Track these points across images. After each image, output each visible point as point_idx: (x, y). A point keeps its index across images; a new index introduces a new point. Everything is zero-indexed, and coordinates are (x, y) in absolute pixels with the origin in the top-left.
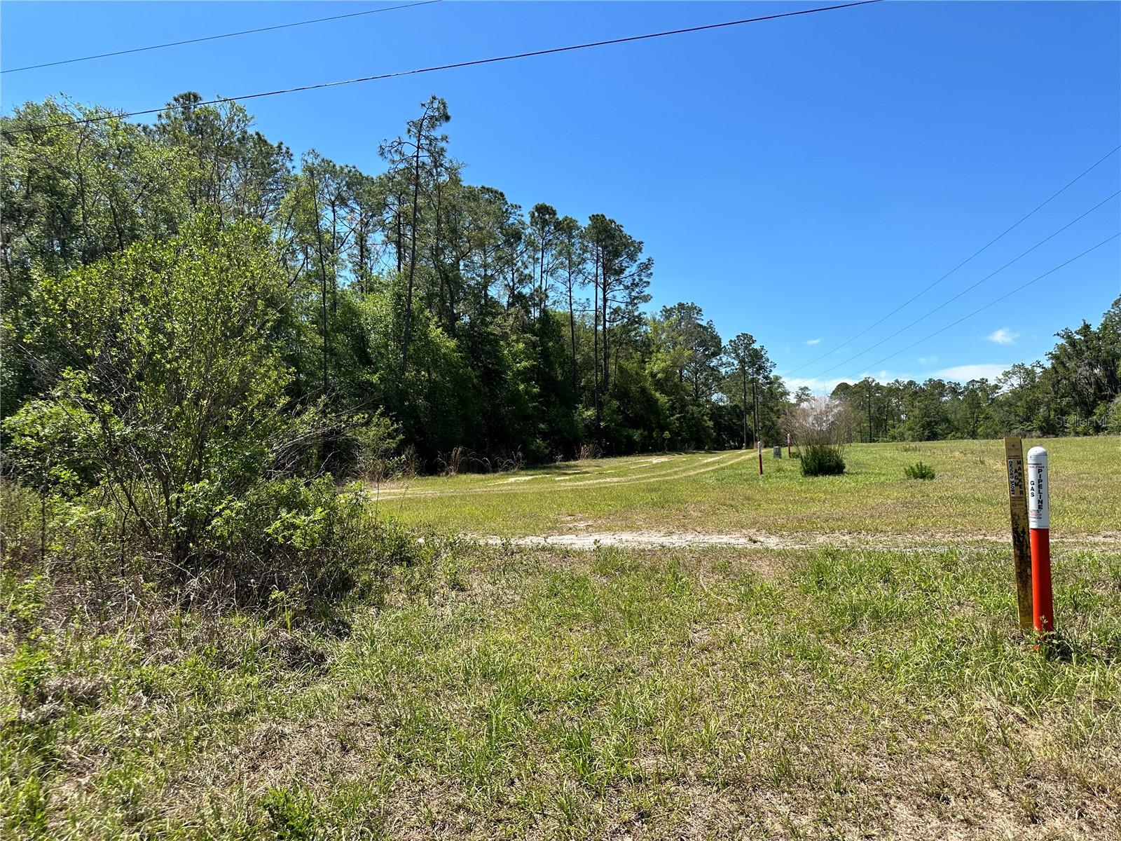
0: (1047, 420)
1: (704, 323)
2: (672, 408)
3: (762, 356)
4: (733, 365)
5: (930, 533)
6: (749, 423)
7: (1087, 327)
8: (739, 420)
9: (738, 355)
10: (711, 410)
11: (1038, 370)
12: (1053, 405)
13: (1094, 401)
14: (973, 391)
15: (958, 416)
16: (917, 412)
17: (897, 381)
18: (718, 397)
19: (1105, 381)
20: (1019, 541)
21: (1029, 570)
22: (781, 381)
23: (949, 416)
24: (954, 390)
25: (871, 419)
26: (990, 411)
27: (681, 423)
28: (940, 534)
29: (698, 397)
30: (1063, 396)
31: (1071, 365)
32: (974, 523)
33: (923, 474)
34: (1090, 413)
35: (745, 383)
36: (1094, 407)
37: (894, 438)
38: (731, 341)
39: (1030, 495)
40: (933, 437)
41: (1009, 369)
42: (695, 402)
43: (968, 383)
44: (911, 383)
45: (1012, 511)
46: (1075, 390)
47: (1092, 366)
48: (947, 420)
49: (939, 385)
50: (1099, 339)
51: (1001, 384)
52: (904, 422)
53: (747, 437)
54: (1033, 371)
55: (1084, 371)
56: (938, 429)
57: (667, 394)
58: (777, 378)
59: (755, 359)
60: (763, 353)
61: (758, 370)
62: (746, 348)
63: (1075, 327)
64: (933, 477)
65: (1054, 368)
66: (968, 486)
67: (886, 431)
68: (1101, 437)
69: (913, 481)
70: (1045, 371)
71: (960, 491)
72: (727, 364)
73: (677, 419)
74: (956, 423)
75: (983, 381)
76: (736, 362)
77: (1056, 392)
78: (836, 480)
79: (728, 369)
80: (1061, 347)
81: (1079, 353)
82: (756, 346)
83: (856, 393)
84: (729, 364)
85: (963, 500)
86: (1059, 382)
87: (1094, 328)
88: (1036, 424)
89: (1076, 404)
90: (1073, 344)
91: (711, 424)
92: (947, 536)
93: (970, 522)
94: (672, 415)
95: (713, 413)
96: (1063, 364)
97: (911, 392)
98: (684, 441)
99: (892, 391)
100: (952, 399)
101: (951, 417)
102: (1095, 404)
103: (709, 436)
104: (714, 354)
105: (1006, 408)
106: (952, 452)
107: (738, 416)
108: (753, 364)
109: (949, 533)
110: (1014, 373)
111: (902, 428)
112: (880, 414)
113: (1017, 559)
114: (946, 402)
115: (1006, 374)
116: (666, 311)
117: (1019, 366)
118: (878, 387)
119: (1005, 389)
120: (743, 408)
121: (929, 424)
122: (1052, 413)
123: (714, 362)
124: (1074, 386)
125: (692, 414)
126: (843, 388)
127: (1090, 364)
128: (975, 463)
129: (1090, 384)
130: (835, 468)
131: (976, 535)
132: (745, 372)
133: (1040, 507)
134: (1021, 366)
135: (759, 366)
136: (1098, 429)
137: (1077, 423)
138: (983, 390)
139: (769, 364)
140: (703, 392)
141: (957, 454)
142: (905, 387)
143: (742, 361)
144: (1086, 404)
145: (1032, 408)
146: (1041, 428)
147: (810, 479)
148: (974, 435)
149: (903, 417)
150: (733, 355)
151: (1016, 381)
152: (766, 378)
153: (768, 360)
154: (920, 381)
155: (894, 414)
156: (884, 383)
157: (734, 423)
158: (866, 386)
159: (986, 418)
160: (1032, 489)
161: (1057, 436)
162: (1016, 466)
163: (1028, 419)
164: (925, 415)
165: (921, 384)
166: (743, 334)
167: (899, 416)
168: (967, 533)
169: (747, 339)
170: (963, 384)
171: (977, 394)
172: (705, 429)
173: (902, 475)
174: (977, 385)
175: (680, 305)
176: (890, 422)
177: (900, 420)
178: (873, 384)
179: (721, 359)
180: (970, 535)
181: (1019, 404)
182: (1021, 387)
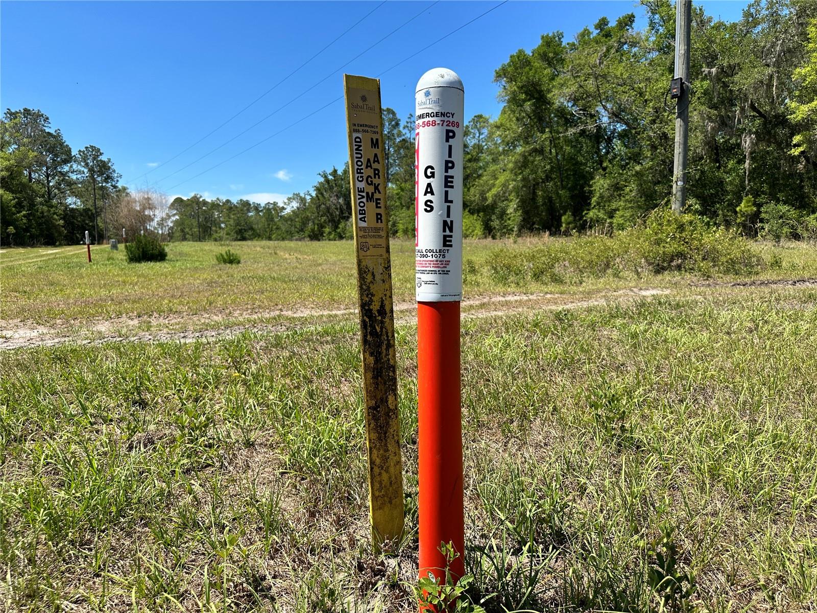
0: (313, 230)
1: (52, 131)
2: (19, 206)
3: (109, 168)
4: (84, 173)
5: (227, 311)
6: (100, 224)
7: (335, 171)
8: (91, 222)
9: (87, 164)
10: (64, 211)
11: (308, 198)
12: (316, 222)
13: (339, 220)
14: (269, 210)
15: (260, 226)
16: (232, 222)
17: (218, 199)
18: (72, 202)
19: (345, 207)
20: (374, 334)
21: (391, 398)
22: (128, 191)
23: (254, 226)
24: (257, 208)
25: (200, 226)
26: (280, 224)
27: (29, 220)
28: (238, 312)
29: (50, 199)
30: (322, 216)
31: (326, 195)
32: (270, 299)
33: (231, 260)
34: (337, 227)
35: (94, 189)
36: (339, 224)
37: (216, 240)
38: (80, 151)
39: (421, 206)
40: (244, 239)
41: (291, 196)
42: (48, 202)
43: (266, 204)
44: (228, 201)
45: (359, 262)
46: (329, 212)
47: (338, 197)
48: (252, 229)
49: (246, 204)
50: (342, 179)
51: (285, 206)
52: (223, 229)
53: (98, 236)
54: (305, 199)
55: (333, 199)
56: (247, 235)
57: (12, 192)
58: (124, 189)
59: (103, 169)
60: (110, 165)
61: (106, 179)
62: (94, 159)
63: (329, 171)
64: (239, 262)
65: (317, 196)
66: (265, 269)
67: (211, 235)
68: (344, 241)
69: (222, 265)
70: (312, 198)
71: (260, 273)
72: (77, 172)
73: (24, 216)
74: (258, 231)
75: (275, 204)
76: (86, 170)
77: (318, 213)
78: (157, 266)
79: (79, 176)
80: (321, 183)
81: (331, 188)
82: (104, 158)
83: (187, 206)
84: (80, 172)
85: (262, 279)
86: (320, 206)
87: (340, 172)
88: (307, 233)
89: (329, 221)
90: (327, 181)
91: (62, 222)
92: (245, 313)
93: (267, 298)
94: (19, 212)
95: (67, 214)
96: (322, 194)
97: (229, 207)
98: (32, 237)
99: (215, 206)
100: (256, 215)
101: (255, 227)
102: (339, 222)
103: (60, 233)
104: (65, 162)
105: (289, 223)
106: (255, 247)
107: (90, 218)
108: (101, 174)
109: (247, 309)
110: (294, 199)
111: (222, 233)
112: (207, 222)
113: (370, 375)
114: (252, 216)
115: (289, 199)
116: (11, 114)
117: (297, 195)
118: (205, 203)
119: (288, 210)
120: (94, 211)
121: (240, 231)
122: (316, 226)
123: (66, 168)
124: (328, 209)
125: (42, 213)
126: (179, 201)
127: (337, 196)
128: (271, 254)
129: (337, 209)
130: (157, 256)
131: (273, 311)
132: (94, 180)
133: (446, 242)
134: (298, 195)
135: (107, 175)
136: (341, 238)
137: (330, 233)
138: (275, 209)
139: (116, 175)
140: (56, 195)
141: (258, 249)
142: (224, 204)
143: (91, 170)
144: (334, 221)
145: (305, 222)
146: (309, 236)
147: (133, 265)
148: (270, 239)
149: (223, 225)
150: (82, 164)
151: (295, 205)
152: (115, 187)
153: (114, 171)
154: (235, 200)
155: (217, 224)
156: (209, 200)
157: (87, 224)
158: (195, 201)
159: (277, 229)
160: (429, 190)
161: (319, 240)
162: (368, 152)
163: (302, 230)
164: (238, 224)
165: (235, 203)
166: (92, 147)
167: (220, 225)
168: (264, 308)
169: (96, 152)
170: (263, 205)
171: (271, 211)
172: (56, 227)
173: (215, 262)
174: (271, 206)
175: (25, 110)
176: (214, 228)
177: (220, 228)
178: (201, 200)
179: (71, 167)
180: (267, 311)
181: (297, 220)
182: (298, 208)
